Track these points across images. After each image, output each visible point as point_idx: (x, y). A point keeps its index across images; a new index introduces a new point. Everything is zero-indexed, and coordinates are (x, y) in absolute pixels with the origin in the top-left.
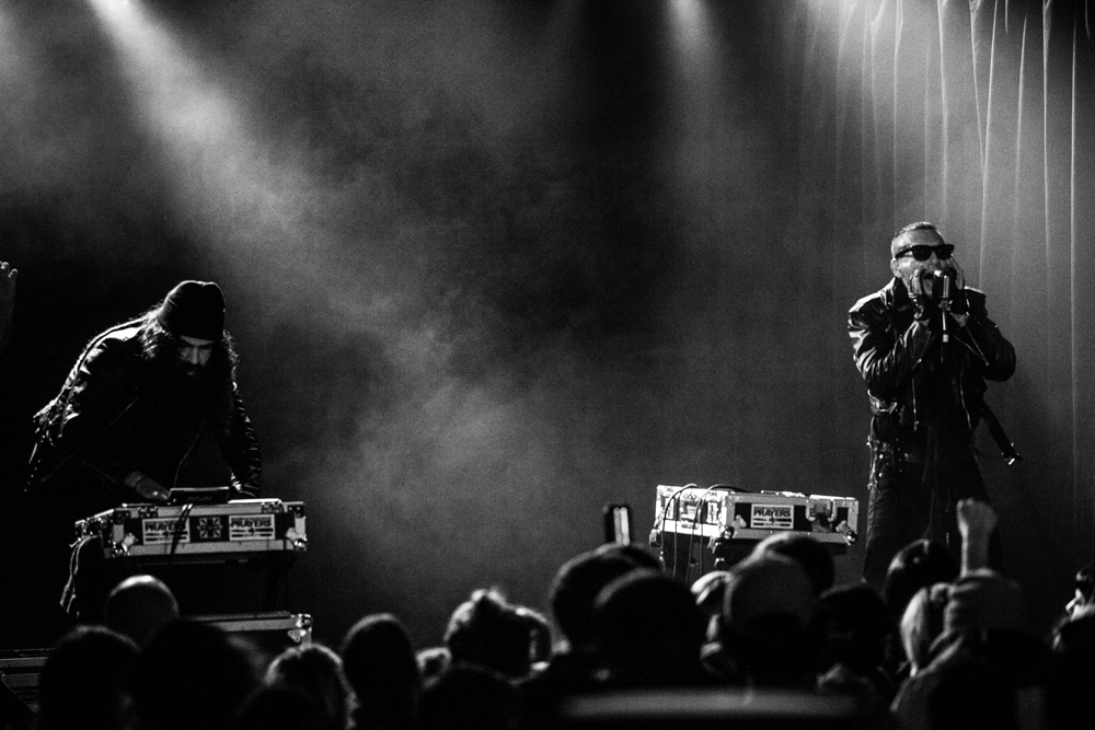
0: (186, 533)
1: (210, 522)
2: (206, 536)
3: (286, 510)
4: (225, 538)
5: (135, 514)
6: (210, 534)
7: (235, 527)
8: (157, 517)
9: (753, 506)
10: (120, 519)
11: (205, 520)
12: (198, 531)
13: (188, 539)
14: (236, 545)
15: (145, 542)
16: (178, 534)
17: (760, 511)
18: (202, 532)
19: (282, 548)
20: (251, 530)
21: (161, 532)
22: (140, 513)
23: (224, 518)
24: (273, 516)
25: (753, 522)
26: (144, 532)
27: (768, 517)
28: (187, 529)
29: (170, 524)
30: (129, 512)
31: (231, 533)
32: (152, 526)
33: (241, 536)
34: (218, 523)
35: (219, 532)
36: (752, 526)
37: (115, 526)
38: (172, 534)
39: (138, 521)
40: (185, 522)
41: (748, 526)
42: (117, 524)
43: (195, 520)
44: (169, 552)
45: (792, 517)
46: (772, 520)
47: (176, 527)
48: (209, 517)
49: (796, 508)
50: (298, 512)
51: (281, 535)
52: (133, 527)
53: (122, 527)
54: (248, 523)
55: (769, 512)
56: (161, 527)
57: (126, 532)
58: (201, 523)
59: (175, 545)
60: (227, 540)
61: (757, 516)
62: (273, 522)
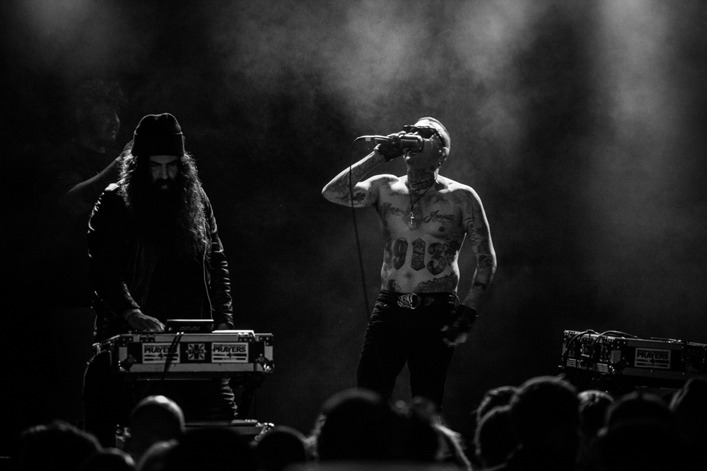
0: (177, 355)
1: (196, 347)
2: (193, 358)
3: (257, 340)
4: (208, 360)
5: (137, 338)
6: (196, 356)
7: (217, 352)
8: (154, 342)
9: (637, 349)
10: (125, 342)
11: (193, 345)
12: (187, 354)
13: (178, 361)
14: (218, 365)
15: (144, 362)
16: (170, 357)
17: (642, 353)
18: (190, 355)
19: (252, 370)
20: (229, 355)
22: (141, 339)
23: (208, 345)
24: (247, 344)
25: (636, 362)
26: (144, 354)
27: (649, 359)
28: (178, 352)
29: (164, 348)
30: (132, 337)
31: (213, 357)
32: (150, 349)
33: (221, 359)
34: (203, 348)
35: (203, 355)
36: (636, 365)
37: (121, 348)
38: (166, 355)
39: (139, 345)
40: (176, 346)
41: (632, 365)
42: (122, 346)
43: (184, 345)
44: (163, 370)
45: (669, 359)
46: (652, 361)
47: (169, 352)
48: (196, 343)
49: (673, 352)
50: (267, 341)
51: (253, 359)
52: (135, 350)
53: (125, 349)
54: (225, 350)
55: (650, 355)
56: (157, 350)
57: (130, 353)
58: (190, 348)
59: (167, 365)
60: (210, 362)
61: (640, 358)
62: (247, 348)
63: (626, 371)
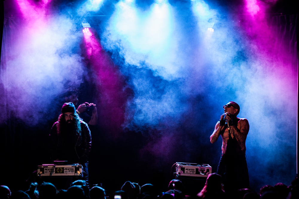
1: (60, 169)
3: (77, 167)
4: (63, 172)
6: (60, 172)
8: (48, 167)
10: (39, 168)
14: (66, 174)
15: (44, 173)
16: (52, 171)
17: (187, 169)
18: (58, 171)
19: (76, 175)
20: (69, 171)
21: (48, 171)
23: (63, 168)
24: (74, 168)
25: (185, 172)
26: (45, 171)
27: (189, 171)
28: (54, 170)
29: (50, 169)
30: (41, 166)
32: (46, 170)
33: (67, 172)
39: (43, 168)
40: (54, 169)
41: (184, 173)
43: (56, 168)
44: (49, 175)
45: (195, 171)
46: (190, 171)
49: (196, 169)
50: (80, 167)
51: (76, 172)
54: (68, 169)
57: (41, 171)
58: (58, 169)
59: (51, 174)
60: (63, 173)
63: (182, 175)
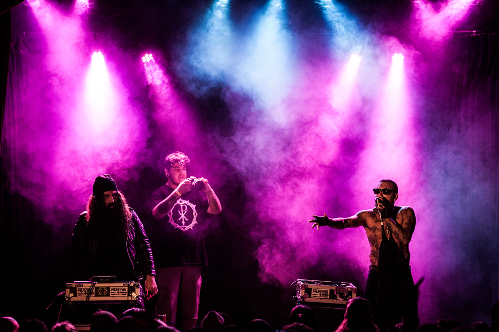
0: (93, 293)
1: (103, 289)
2: (101, 294)
3: (132, 286)
4: (108, 295)
5: (74, 285)
6: (103, 293)
7: (112, 291)
8: (83, 287)
9: (313, 289)
10: (68, 287)
11: (101, 288)
13: (94, 295)
14: (112, 297)
15: (77, 296)
16: (90, 293)
17: (315, 291)
18: (99, 293)
19: (130, 300)
20: (118, 293)
21: (84, 292)
25: (312, 295)
26: (77, 292)
27: (318, 294)
28: (94, 291)
29: (87, 289)
31: (110, 294)
32: (80, 290)
33: (114, 294)
34: (106, 289)
36: (312, 297)
37: (66, 290)
38: (88, 293)
39: (76, 288)
40: (93, 289)
41: (310, 297)
44: (86, 300)
45: (329, 294)
46: (320, 295)
48: (103, 287)
49: (330, 290)
50: (137, 286)
51: (130, 294)
52: (73, 290)
53: (69, 290)
54: (117, 290)
55: (319, 292)
56: (84, 290)
57: (71, 292)
58: (99, 290)
59: (88, 297)
60: (109, 296)
61: (314, 293)
62: (127, 290)
63: (307, 300)
